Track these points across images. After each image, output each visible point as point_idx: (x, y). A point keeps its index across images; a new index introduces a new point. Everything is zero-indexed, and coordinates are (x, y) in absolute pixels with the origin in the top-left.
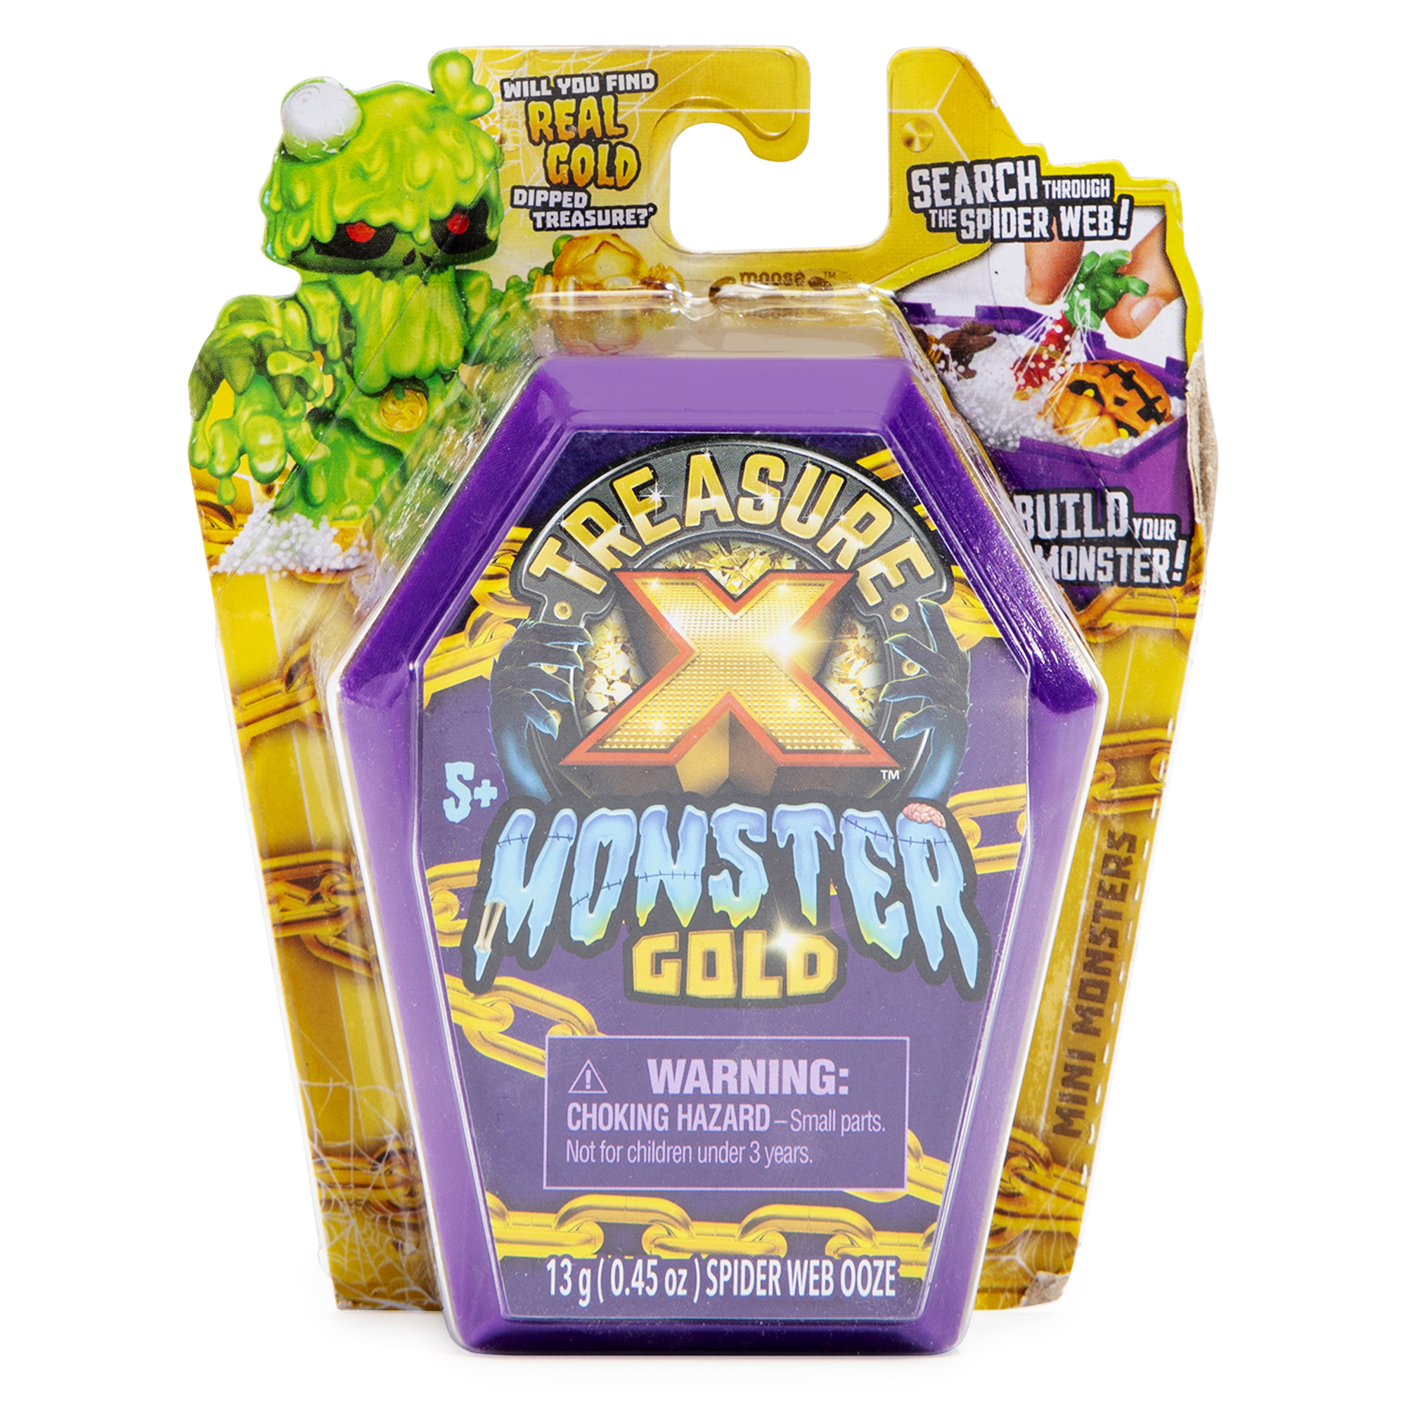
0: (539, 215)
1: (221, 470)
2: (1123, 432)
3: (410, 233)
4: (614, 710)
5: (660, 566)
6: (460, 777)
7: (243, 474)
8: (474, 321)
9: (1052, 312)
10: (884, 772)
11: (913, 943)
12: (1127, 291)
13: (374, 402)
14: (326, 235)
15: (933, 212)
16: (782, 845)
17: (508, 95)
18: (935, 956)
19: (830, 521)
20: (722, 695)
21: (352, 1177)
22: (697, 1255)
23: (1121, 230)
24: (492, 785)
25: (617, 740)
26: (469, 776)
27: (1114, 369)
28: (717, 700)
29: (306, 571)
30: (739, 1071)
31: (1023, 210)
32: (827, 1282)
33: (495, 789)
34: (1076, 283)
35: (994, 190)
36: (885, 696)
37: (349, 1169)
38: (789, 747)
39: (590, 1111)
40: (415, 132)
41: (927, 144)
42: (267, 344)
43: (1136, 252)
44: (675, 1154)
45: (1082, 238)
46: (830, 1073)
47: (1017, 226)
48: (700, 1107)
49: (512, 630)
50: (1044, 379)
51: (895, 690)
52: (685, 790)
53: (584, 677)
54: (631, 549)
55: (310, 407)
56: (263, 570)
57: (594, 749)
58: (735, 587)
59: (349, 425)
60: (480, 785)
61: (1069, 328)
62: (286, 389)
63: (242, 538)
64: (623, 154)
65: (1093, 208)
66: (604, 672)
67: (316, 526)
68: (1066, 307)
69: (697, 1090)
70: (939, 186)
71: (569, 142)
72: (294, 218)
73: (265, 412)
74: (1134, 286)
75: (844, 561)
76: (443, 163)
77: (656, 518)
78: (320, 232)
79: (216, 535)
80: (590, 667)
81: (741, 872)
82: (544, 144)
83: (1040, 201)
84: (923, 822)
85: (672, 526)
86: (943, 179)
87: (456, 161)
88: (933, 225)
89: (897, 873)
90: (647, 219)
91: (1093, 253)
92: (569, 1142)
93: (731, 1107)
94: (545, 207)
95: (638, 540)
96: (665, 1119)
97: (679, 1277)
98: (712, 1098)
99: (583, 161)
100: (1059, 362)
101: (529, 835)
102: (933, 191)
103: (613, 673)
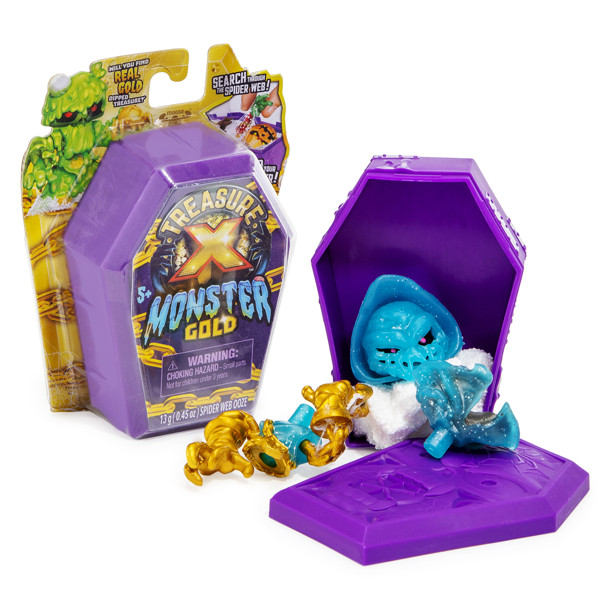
0: (115, 103)
1: (29, 187)
2: (263, 143)
3: (82, 113)
4: (182, 265)
5: (195, 223)
6: (142, 291)
7: (35, 187)
8: (96, 135)
9: (248, 113)
10: (250, 269)
11: (255, 314)
12: (267, 105)
13: (69, 162)
14: (60, 116)
15: (218, 89)
16: (224, 294)
17: (110, 71)
18: (260, 316)
19: (239, 203)
20: (210, 256)
21: (58, 377)
22: (198, 406)
23: (267, 89)
24: (150, 291)
25: (183, 273)
26: (144, 290)
27: (262, 127)
28: (208, 258)
29: (50, 212)
30: (211, 356)
31: (241, 86)
32: (230, 406)
33: (151, 292)
34: (254, 104)
35: (235, 81)
36: (251, 249)
37: (58, 375)
38: (226, 267)
39: (173, 374)
40: (85, 84)
41: (218, 70)
42: (42, 150)
43: (270, 94)
44: (194, 381)
45: (257, 92)
46: (233, 352)
47: (240, 90)
48: (201, 368)
49: (156, 248)
50: (244, 131)
51: (253, 247)
52: (200, 283)
53: (174, 258)
54: (187, 220)
55: (52, 165)
56: (39, 214)
57: (177, 277)
58: (214, 226)
59: (62, 169)
60: (147, 292)
61: (251, 117)
62: (47, 161)
63: (33, 206)
64: (139, 83)
65: (260, 83)
66: (180, 255)
67: (53, 199)
68: (251, 111)
69: (200, 363)
70: (220, 81)
71: (125, 81)
72: (51, 113)
73: (41, 169)
74: (269, 104)
75: (241, 214)
76: (92, 92)
77: (194, 211)
78: (58, 116)
79: (27, 206)
80: (176, 254)
81: (213, 303)
82: (118, 83)
83: (247, 83)
84: (259, 281)
85: (198, 212)
86: (221, 79)
87: (95, 91)
88: (218, 92)
89: (252, 296)
90: (143, 100)
91: (259, 95)
92: (167, 384)
93: (209, 366)
94: (117, 100)
95: (189, 217)
96: (192, 372)
97: (194, 413)
98: (205, 365)
99: (128, 86)
100: (248, 126)
101: (159, 303)
102: (218, 83)
103: (182, 255)
